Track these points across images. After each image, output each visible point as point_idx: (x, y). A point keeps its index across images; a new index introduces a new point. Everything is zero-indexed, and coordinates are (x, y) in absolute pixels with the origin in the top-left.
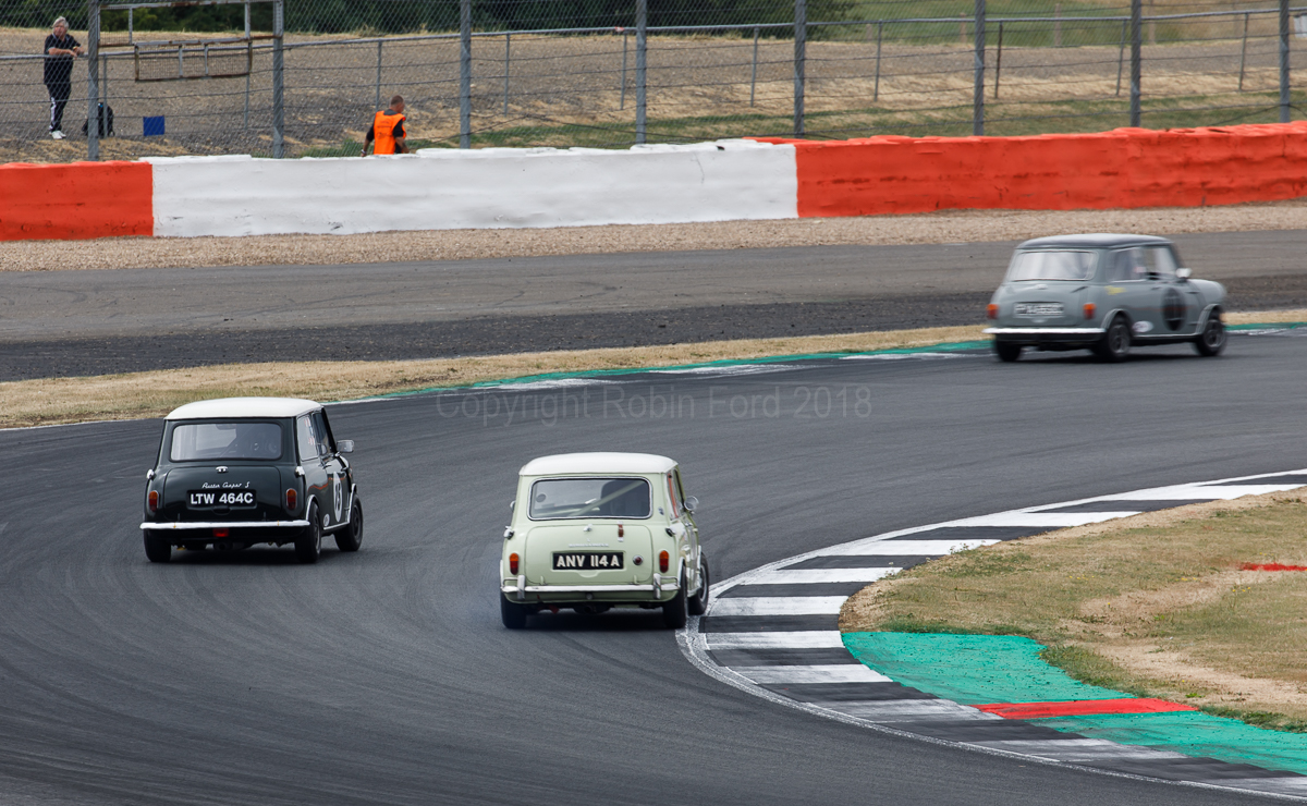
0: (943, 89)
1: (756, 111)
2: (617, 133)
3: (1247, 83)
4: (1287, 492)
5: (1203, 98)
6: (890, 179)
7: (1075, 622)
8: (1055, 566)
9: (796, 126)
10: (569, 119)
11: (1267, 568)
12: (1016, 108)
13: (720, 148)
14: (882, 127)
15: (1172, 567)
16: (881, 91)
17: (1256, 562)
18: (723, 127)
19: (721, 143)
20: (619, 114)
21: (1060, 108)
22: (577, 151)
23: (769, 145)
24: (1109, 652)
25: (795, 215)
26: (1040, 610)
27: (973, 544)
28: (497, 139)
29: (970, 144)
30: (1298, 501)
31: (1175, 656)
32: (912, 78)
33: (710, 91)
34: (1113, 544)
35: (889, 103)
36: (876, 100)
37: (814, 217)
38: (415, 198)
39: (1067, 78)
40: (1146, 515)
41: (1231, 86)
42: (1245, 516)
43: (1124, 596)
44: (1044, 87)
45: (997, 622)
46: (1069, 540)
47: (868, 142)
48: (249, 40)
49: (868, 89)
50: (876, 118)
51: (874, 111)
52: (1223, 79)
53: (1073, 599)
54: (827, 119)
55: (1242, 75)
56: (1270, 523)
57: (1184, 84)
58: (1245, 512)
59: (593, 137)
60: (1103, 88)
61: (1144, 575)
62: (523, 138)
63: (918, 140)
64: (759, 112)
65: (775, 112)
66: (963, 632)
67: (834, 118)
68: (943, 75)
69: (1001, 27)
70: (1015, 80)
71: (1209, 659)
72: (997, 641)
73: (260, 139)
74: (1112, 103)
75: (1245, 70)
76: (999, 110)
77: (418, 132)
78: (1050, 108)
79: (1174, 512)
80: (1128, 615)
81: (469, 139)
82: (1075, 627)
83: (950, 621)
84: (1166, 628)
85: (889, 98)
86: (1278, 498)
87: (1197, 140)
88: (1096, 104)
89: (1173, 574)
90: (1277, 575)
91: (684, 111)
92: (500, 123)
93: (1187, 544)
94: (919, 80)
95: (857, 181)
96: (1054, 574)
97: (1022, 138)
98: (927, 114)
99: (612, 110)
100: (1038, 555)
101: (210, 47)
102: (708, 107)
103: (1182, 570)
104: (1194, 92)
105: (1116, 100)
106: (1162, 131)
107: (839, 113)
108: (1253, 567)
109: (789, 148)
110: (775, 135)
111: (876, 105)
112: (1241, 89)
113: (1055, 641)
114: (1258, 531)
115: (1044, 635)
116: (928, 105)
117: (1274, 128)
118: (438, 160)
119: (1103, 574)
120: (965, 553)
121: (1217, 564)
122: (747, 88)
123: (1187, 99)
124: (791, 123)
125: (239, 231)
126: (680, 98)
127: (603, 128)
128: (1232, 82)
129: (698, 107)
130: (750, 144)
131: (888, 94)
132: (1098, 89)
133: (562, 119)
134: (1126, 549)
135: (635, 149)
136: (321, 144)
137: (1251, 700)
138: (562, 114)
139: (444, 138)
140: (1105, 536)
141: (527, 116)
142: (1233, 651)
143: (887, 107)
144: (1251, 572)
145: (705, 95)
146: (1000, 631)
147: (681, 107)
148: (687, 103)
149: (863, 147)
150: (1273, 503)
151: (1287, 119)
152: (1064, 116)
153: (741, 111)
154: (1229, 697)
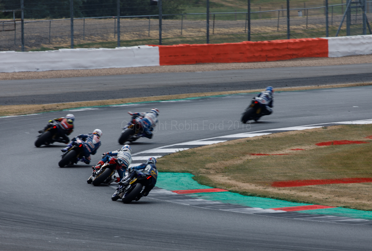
0: (199, 31)
1: (150, 38)
2: (113, 44)
3: (280, 29)
4: (266, 135)
5: (268, 33)
6: (184, 55)
7: (204, 169)
8: (202, 155)
9: (160, 42)
10: (100, 41)
11: (258, 155)
12: (218, 36)
13: (139, 48)
14: (183, 42)
15: (232, 155)
16: (183, 32)
17: (255, 153)
18: (141, 42)
19: (139, 46)
20: (114, 39)
21: (230, 36)
22: (101, 49)
23: (152, 47)
24: (210, 177)
25: (158, 65)
26: (195, 166)
27: (181, 149)
28: (81, 46)
29: (205, 46)
30: (269, 137)
31: (227, 178)
32: (191, 29)
33: (137, 33)
34: (218, 149)
35: (185, 35)
36: (181, 35)
37: (164, 65)
38: (58, 62)
39: (232, 28)
40: (229, 141)
41: (275, 30)
42: (254, 141)
43: (218, 162)
44: (226, 31)
45: (183, 169)
46: (207, 148)
47: (178, 46)
48: (15, 21)
49: (180, 32)
50: (181, 39)
51: (181, 38)
52: (273, 28)
53: (204, 163)
54: (168, 40)
55: (278, 27)
56: (260, 143)
57: (263, 29)
58: (255, 140)
59: (107, 45)
60: (242, 31)
61: (224, 157)
62: (88, 46)
63: (191, 45)
64: (151, 38)
65: (155, 38)
66: (173, 172)
67: (170, 39)
68: (200, 28)
69: (214, 15)
70: (218, 29)
71: (235, 178)
72: (182, 174)
73: (18, 47)
74: (244, 35)
75: (279, 25)
76: (214, 37)
77: (61, 44)
78: (227, 36)
79: (236, 141)
80: (218, 167)
81: (73, 46)
82: (203, 170)
83: (170, 169)
84: (226, 171)
85: (185, 34)
86: (263, 136)
87: (265, 44)
88: (239, 35)
89: (232, 156)
90: (259, 157)
91: (131, 38)
92: (82, 42)
93: (238, 149)
94: (193, 30)
95: (175, 56)
96: (201, 157)
97: (219, 44)
98: (195, 38)
99: (112, 38)
100: (198, 152)
101: (4, 23)
102: (137, 37)
103: (235, 155)
104: (266, 32)
105: (245, 34)
106: (255, 42)
107: (172, 38)
108: (253, 154)
109: (157, 47)
110: (154, 45)
111: (182, 36)
112: (278, 31)
113: (197, 174)
114: (257, 145)
115: (194, 173)
116: (195, 36)
117: (285, 41)
118: (64, 52)
119: (214, 157)
120: (180, 152)
121: (244, 154)
122: (147, 32)
123: (264, 33)
124: (158, 41)
125: (12, 71)
126: (130, 35)
127: (109, 43)
128: (276, 29)
129: (134, 37)
130: (147, 47)
131: (185, 33)
132: (240, 31)
133: (98, 41)
134: (221, 150)
135: (117, 48)
136: (35, 48)
137: (243, 188)
138: (99, 39)
139: (67, 46)
140: (217, 147)
141: (89, 40)
142: (242, 176)
143: (184, 36)
144: (253, 156)
145: (136, 34)
146: (183, 172)
147: (130, 37)
148: (131, 36)
149: (177, 47)
150: (262, 138)
151: (289, 38)
152: (231, 38)
153: (146, 38)
154: (237, 188)
